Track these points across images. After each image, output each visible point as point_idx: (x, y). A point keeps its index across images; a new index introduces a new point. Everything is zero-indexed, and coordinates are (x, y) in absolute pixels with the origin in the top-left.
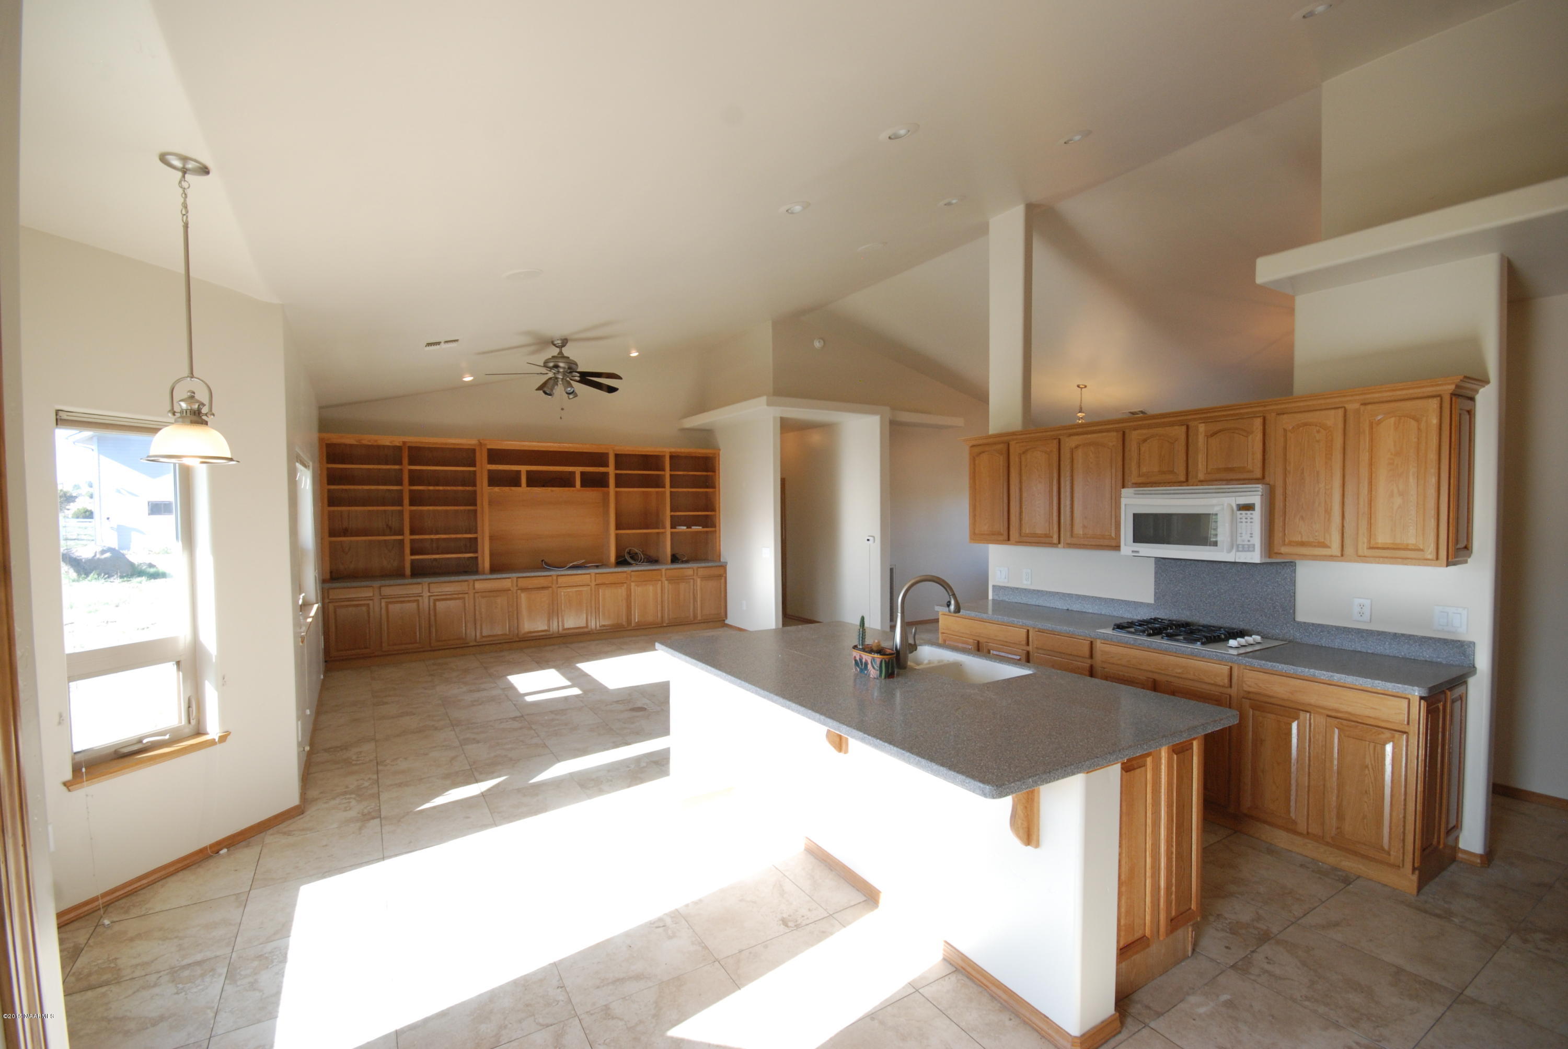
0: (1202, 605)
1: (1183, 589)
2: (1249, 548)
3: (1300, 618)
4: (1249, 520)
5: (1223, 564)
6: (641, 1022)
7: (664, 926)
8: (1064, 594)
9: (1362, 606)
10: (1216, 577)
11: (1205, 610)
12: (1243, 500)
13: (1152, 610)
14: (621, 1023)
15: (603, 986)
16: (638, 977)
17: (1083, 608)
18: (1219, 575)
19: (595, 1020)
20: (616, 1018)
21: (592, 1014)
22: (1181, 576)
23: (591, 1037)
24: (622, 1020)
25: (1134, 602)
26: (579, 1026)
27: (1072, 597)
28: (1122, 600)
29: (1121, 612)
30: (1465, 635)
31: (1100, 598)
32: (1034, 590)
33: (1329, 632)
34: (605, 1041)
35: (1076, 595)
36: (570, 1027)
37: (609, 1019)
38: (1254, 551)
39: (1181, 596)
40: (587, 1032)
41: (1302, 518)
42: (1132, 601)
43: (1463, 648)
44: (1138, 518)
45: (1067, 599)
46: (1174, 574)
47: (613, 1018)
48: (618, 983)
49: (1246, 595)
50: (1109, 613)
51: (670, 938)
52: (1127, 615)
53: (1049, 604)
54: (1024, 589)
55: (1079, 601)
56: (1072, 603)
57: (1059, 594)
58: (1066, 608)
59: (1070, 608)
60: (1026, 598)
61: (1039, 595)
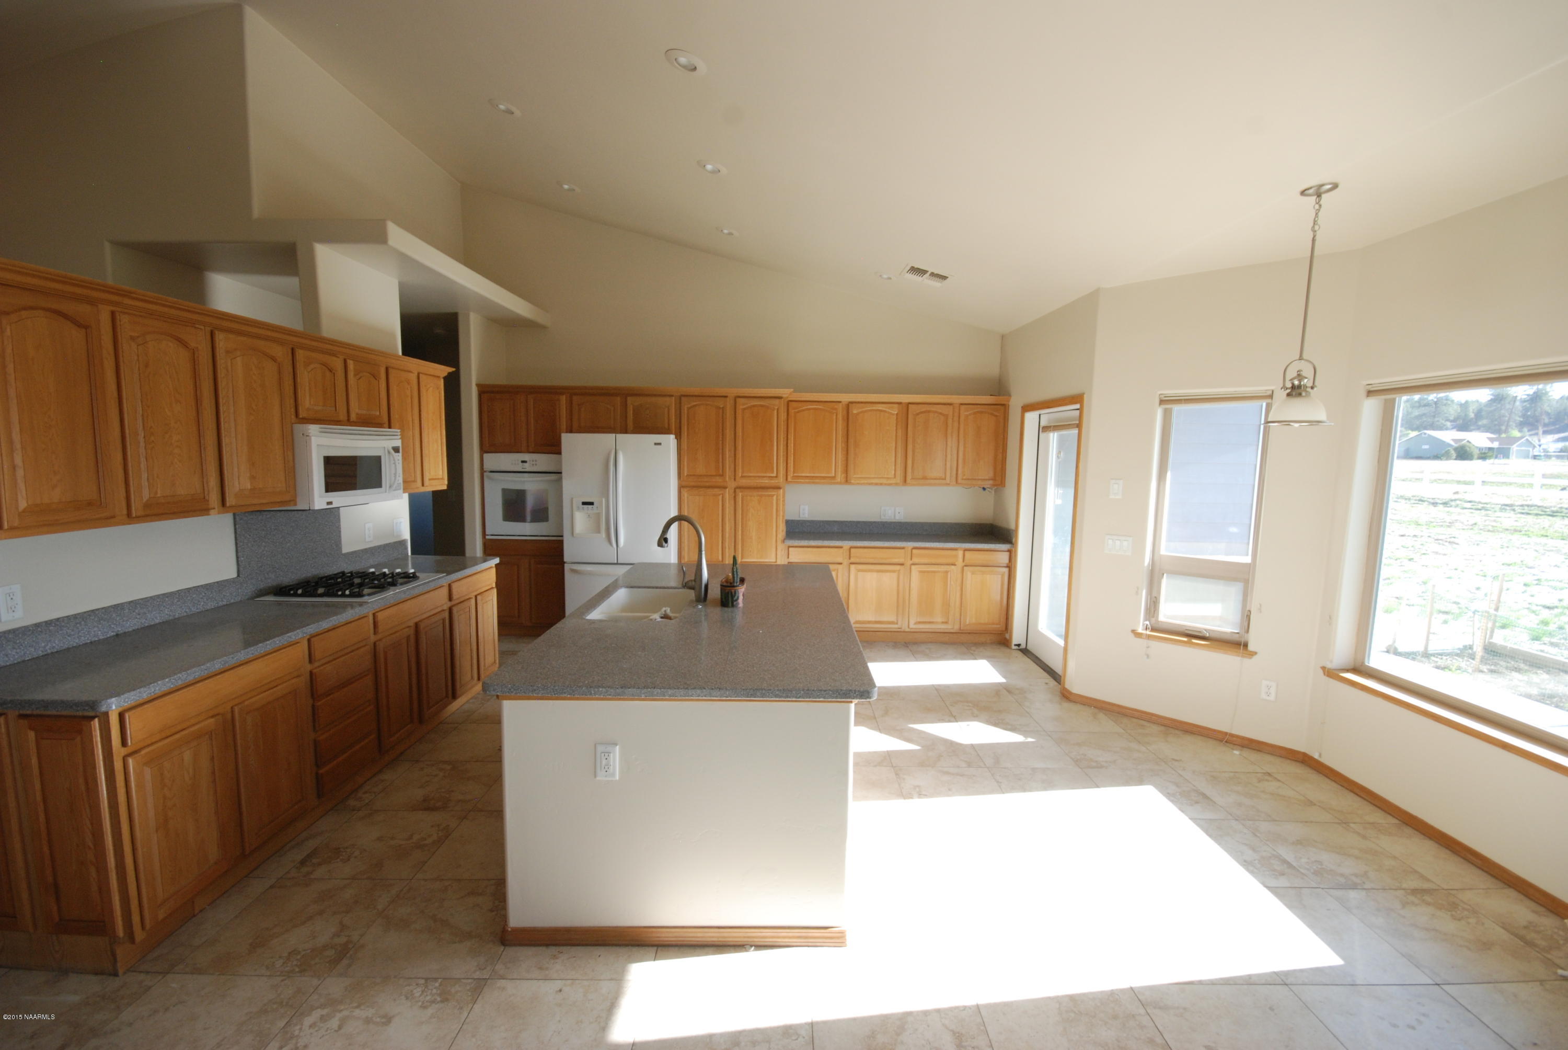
2: (397, 487)
3: (346, 549)
4: (397, 461)
8: (106, 610)
9: (369, 530)
12: (395, 443)
13: (239, 586)
17: (143, 621)
18: (294, 525)
25: (217, 583)
27: (123, 609)
28: (202, 586)
29: (202, 603)
30: (404, 537)
31: (171, 595)
32: (37, 625)
33: (359, 556)
35: (129, 603)
39: (265, 558)
42: (214, 583)
43: (403, 544)
44: (328, 461)
45: (114, 615)
49: (314, 540)
50: (186, 612)
51: (918, 786)
52: (211, 605)
53: (77, 641)
54: (9, 632)
55: (137, 611)
56: (123, 621)
57: (97, 612)
58: (115, 634)
59: (120, 630)
60: (18, 651)
61: (50, 631)
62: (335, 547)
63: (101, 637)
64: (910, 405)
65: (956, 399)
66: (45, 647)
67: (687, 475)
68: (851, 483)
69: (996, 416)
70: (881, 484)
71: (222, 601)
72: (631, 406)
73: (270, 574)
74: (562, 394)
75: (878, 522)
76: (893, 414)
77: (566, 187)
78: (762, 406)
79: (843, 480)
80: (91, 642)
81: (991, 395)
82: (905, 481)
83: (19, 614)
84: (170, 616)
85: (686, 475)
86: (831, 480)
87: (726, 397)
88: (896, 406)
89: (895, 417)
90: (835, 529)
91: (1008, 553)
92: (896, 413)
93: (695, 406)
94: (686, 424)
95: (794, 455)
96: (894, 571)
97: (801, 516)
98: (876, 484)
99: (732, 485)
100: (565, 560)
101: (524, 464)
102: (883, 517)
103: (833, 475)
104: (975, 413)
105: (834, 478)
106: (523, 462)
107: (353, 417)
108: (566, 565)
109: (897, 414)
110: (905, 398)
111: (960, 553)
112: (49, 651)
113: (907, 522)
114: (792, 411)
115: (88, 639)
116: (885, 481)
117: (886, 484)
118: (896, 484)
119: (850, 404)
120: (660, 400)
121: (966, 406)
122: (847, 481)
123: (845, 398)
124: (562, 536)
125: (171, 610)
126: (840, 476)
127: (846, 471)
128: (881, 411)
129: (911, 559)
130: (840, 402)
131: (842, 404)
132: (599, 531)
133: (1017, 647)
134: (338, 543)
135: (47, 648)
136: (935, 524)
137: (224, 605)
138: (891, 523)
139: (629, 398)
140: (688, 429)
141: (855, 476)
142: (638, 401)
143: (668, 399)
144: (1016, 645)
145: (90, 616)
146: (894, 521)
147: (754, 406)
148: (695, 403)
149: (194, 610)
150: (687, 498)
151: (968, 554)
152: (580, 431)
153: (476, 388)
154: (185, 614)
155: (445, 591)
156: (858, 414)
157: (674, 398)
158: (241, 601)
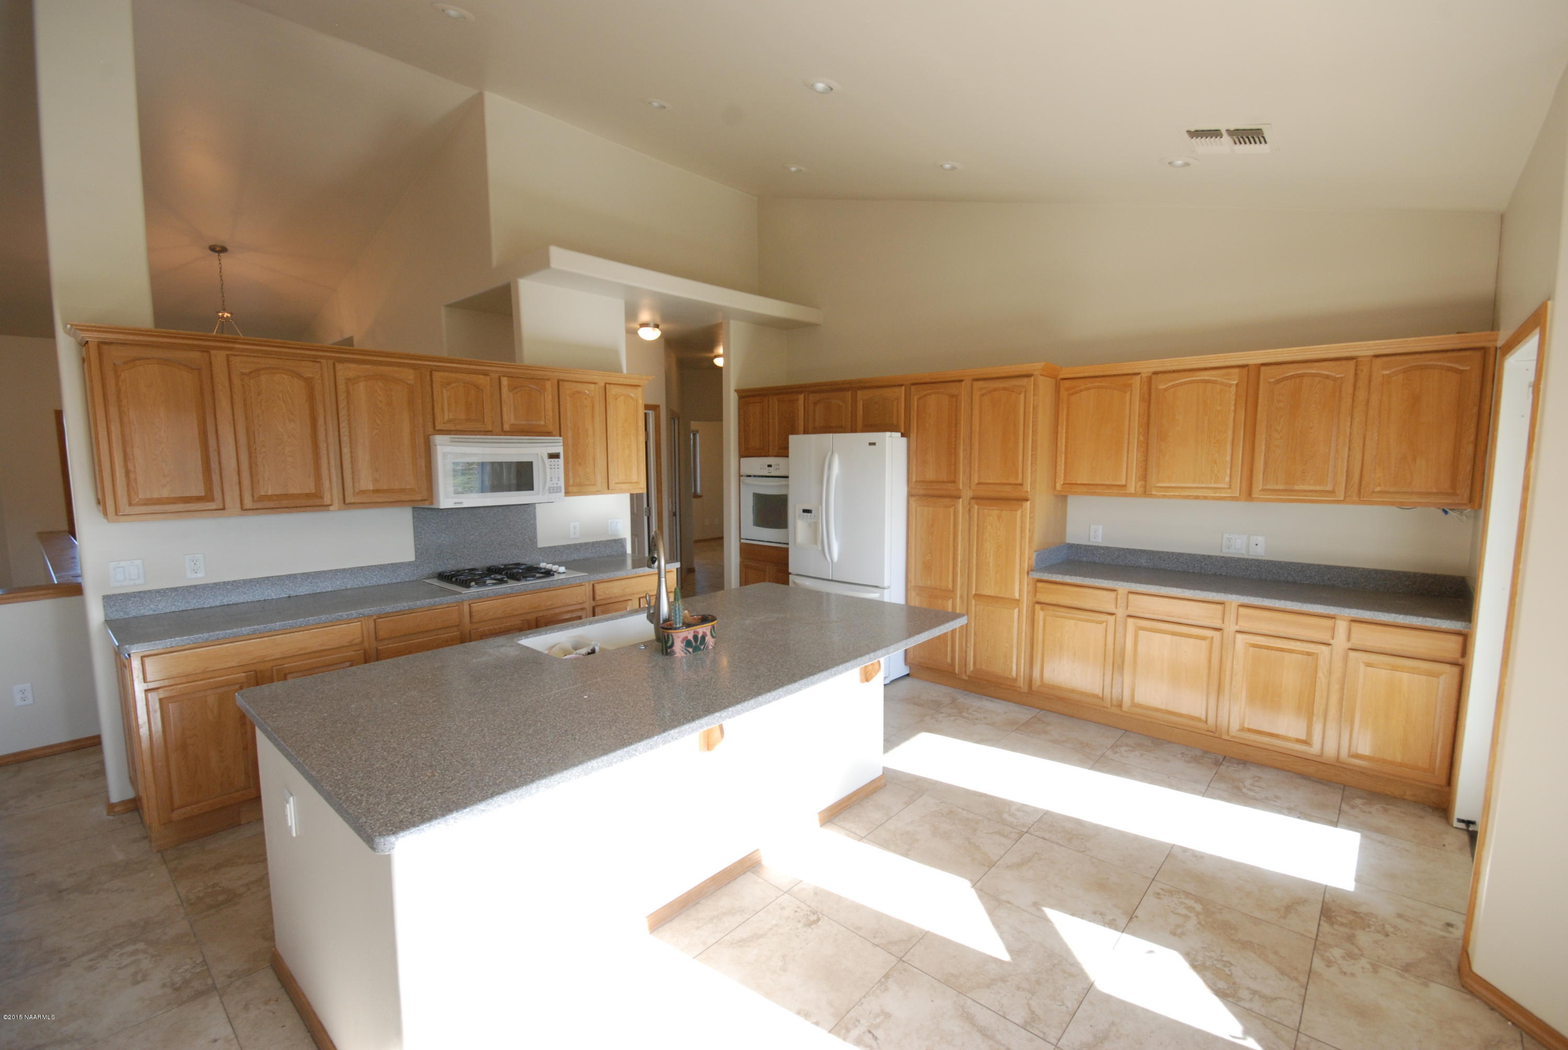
0: (466, 551)
1: (447, 539)
2: (553, 490)
3: (541, 544)
4: (556, 467)
5: (482, 509)
6: (1018, 988)
7: (870, 1032)
8: (280, 578)
9: (575, 527)
10: (477, 522)
11: (469, 555)
12: (554, 450)
13: (415, 568)
14: (1033, 1004)
15: (1003, 1045)
16: (968, 1018)
17: (315, 588)
18: (479, 520)
19: (1048, 1027)
20: (1030, 1010)
21: (1044, 1033)
22: (444, 526)
23: (1067, 1019)
24: (1029, 1005)
25: (392, 564)
26: (1064, 1036)
27: (296, 578)
28: (375, 566)
29: (375, 579)
30: (622, 536)
31: (344, 570)
32: (216, 584)
33: (559, 551)
34: (1060, 1006)
35: (303, 574)
36: (1073, 1044)
37: (1036, 1015)
38: (560, 492)
39: (445, 547)
40: (1064, 1025)
41: (580, 464)
42: (389, 564)
43: (620, 542)
45: (287, 582)
46: (436, 525)
47: (1033, 1012)
48: (989, 1033)
49: (503, 534)
52: (386, 581)
53: (251, 598)
54: (191, 586)
55: (309, 580)
56: (296, 587)
57: (271, 579)
58: (287, 596)
59: (292, 593)
60: (198, 600)
61: (227, 589)
62: (528, 541)
63: (274, 597)
64: (1263, 368)
65: (1364, 348)
66: (222, 600)
67: (916, 481)
68: (1151, 496)
69: (1461, 372)
70: (1205, 498)
71: (396, 579)
72: (861, 402)
73: (450, 561)
74: (801, 392)
75: (1216, 557)
76: (1230, 386)
77: (793, 169)
78: (1004, 389)
79: (1140, 490)
80: (265, 600)
81: (1458, 333)
82: (1250, 494)
83: (200, 575)
84: (342, 586)
85: (914, 480)
86: (1120, 490)
87: (961, 381)
88: (1237, 370)
89: (1233, 389)
90: (1143, 562)
91: (1460, 639)
92: (1236, 382)
93: (925, 396)
94: (916, 417)
95: (1066, 453)
96: (1203, 638)
97: (1092, 539)
98: (1197, 498)
99: (967, 494)
100: (790, 571)
101: (770, 468)
102: (1225, 550)
103: (1123, 483)
104: (1405, 371)
105: (1124, 486)
106: (770, 466)
107: (507, 427)
108: (790, 576)
109: (1237, 385)
110: (1254, 357)
111: (1342, 626)
112: (226, 603)
113: (1271, 561)
114: (1064, 394)
115: (262, 597)
116: (1210, 494)
117: (1214, 498)
118: (1234, 499)
119: (1154, 377)
120: (889, 393)
121: (1385, 359)
122: (1146, 493)
123: (1147, 367)
124: (788, 544)
125: (343, 582)
126: (1134, 483)
127: (1144, 477)
128: (1207, 382)
129: (1237, 624)
130: (1139, 374)
131: (1141, 377)
132: (816, 543)
133: (1462, 826)
134: (533, 539)
135: (224, 601)
136: (1329, 568)
137: (398, 583)
138: (1239, 560)
139: (859, 392)
140: (917, 423)
141: (1158, 485)
142: (869, 394)
143: (897, 389)
144: (1460, 821)
145: (264, 580)
146: (1246, 557)
147: (995, 390)
148: (925, 393)
149: (366, 584)
150: (916, 508)
151: (1356, 627)
152: (816, 431)
153: (736, 394)
154: (357, 586)
155: (588, 588)
156: (1166, 390)
157: (903, 387)
158: (416, 580)
